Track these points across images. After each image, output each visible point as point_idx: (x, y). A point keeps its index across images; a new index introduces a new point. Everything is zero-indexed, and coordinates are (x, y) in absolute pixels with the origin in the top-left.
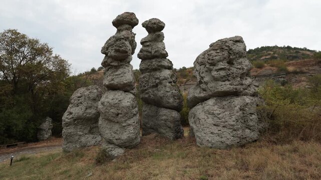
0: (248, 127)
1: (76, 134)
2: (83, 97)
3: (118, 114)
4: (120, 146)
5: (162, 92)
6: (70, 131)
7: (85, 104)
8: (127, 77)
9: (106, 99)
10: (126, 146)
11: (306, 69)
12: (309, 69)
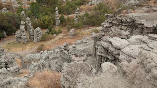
2: (18, 34)
8: (25, 34)
9: (22, 37)
10: (26, 42)
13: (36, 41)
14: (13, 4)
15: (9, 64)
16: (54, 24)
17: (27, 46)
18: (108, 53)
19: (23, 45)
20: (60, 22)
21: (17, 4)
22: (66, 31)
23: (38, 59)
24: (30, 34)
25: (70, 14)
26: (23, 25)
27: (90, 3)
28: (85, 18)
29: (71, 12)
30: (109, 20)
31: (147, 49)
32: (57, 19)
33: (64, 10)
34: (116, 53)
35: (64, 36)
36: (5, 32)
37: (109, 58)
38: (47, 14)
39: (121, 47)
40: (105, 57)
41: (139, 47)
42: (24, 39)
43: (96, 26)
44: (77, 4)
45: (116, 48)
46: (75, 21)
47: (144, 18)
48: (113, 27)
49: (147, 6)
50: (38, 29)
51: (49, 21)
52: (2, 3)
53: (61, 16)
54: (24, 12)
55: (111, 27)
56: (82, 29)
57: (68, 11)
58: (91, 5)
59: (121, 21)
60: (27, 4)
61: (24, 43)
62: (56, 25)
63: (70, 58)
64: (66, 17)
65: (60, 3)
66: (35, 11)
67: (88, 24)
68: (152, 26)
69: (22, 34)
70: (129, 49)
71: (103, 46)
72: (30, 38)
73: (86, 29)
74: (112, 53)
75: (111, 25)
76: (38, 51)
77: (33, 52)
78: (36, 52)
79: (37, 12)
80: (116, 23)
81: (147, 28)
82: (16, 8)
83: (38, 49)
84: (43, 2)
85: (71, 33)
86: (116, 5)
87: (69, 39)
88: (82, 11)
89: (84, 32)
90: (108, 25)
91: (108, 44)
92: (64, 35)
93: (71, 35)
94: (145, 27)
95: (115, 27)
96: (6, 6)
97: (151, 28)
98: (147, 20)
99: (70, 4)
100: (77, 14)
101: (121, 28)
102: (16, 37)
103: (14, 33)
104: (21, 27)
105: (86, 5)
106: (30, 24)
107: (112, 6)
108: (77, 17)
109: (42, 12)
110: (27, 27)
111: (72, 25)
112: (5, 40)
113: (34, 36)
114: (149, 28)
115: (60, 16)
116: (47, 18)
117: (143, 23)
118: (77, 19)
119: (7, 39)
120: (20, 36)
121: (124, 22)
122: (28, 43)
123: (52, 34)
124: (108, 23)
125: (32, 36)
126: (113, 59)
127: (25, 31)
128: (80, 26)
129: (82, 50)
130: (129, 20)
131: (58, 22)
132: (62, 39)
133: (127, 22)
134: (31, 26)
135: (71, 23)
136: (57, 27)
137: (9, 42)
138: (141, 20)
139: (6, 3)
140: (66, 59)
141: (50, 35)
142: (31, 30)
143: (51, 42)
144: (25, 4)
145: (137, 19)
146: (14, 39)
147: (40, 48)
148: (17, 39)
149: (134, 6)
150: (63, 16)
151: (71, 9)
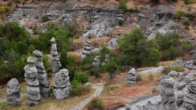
0: (67, 95)
1: (13, 98)
2: (14, 85)
3: (36, 94)
4: (37, 101)
5: (44, 82)
6: (11, 98)
7: (15, 88)
8: (37, 83)
11: (140, 8)
12: (142, 8)
27: (85, 35)
32: (55, 61)
46: (94, 61)
100: (88, 50)
102: (8, 93)
105: (80, 38)
108: (88, 55)
131: (56, 65)
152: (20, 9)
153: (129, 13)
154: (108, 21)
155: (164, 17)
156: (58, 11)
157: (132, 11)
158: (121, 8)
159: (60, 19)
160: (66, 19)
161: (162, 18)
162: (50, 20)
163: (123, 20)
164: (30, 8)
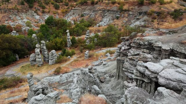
0: (54, 63)
2: (32, 57)
8: (40, 57)
9: (37, 59)
10: (41, 65)
11: (131, 8)
12: (132, 8)
13: (51, 64)
14: (22, 27)
15: (45, 90)
16: (66, 46)
17: (43, 69)
18: (144, 76)
19: (38, 68)
20: (71, 43)
21: (27, 26)
22: (79, 53)
23: (57, 82)
24: (44, 56)
25: (80, 36)
26: (38, 48)
27: (98, 25)
28: (96, 39)
29: (81, 34)
30: (127, 43)
31: (183, 73)
32: (69, 41)
33: (74, 32)
34: (153, 76)
35: (78, 58)
36: (17, 55)
37: (145, 81)
38: (58, 37)
39: (157, 71)
40: (140, 80)
41: (175, 71)
42: (39, 62)
43: (108, 47)
44: (86, 26)
45: (152, 72)
46: (86, 42)
47: (159, 41)
48: (132, 49)
49: (151, 27)
50: (54, 51)
51: (61, 43)
52: (11, 26)
53: (73, 38)
54: (35, 34)
55: (129, 49)
56: (95, 50)
57: (78, 32)
58: (99, 26)
59: (139, 44)
60: (36, 26)
61: (38, 66)
62: (67, 46)
63: (95, 80)
64: (77, 38)
65: (68, 25)
66: (46, 34)
67: (99, 45)
68: (169, 49)
69: (37, 57)
70: (166, 72)
71: (140, 70)
72: (44, 61)
73: (99, 50)
74: (149, 76)
75: (129, 47)
76: (56, 73)
77: (50, 74)
78: (54, 74)
79: (48, 35)
80: (134, 46)
81: (165, 50)
82: (25, 30)
83: (55, 72)
84: (52, 25)
85: (86, 55)
86: (123, 26)
87: (84, 61)
88: (91, 33)
89: (98, 53)
90: (127, 48)
91: (143, 68)
92: (78, 56)
93: (86, 57)
94: (163, 49)
95: (134, 50)
96: (15, 29)
97: (168, 50)
98: (162, 43)
99: (79, 26)
100: (88, 35)
101: (143, 51)
102: (30, 60)
103: (26, 56)
104: (37, 50)
105: (95, 27)
106: (45, 47)
107: (119, 28)
108: (87, 38)
109: (52, 34)
110: (42, 50)
111: (84, 46)
112: (17, 63)
113: (48, 58)
114: (167, 50)
115: (71, 37)
116: (58, 40)
117: (160, 45)
118: (89, 41)
119: (19, 62)
120: (34, 59)
121: (142, 45)
122: (43, 66)
123: (67, 56)
124: (127, 46)
125: (46, 58)
126: (149, 81)
127: (40, 54)
128: (92, 47)
129: (103, 72)
130: (146, 43)
131: (69, 43)
132: (78, 60)
133: (145, 45)
134: (45, 49)
135: (82, 44)
136: (68, 48)
137: (23, 66)
138: (158, 43)
139: (15, 26)
140: (91, 81)
141: (65, 57)
142: (46, 53)
143: (66, 64)
144: (34, 27)
145: (153, 42)
146: (27, 62)
147: (58, 71)
148: (32, 62)
149: (140, 27)
150: (74, 38)
151: (81, 31)
152: (72, 10)
153: (124, 12)
154: (112, 17)
155: (142, 14)
156: (89, 11)
157: (126, 11)
158: (119, 9)
159: (89, 15)
160: (91, 16)
161: (141, 15)
162: (84, 16)
163: (119, 16)
164: (77, 10)
